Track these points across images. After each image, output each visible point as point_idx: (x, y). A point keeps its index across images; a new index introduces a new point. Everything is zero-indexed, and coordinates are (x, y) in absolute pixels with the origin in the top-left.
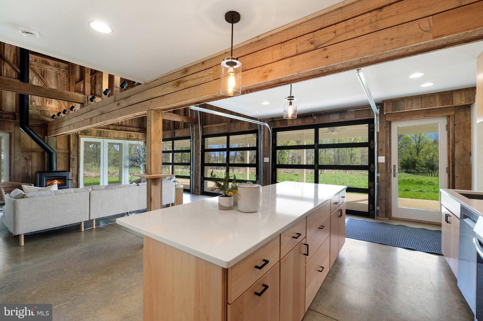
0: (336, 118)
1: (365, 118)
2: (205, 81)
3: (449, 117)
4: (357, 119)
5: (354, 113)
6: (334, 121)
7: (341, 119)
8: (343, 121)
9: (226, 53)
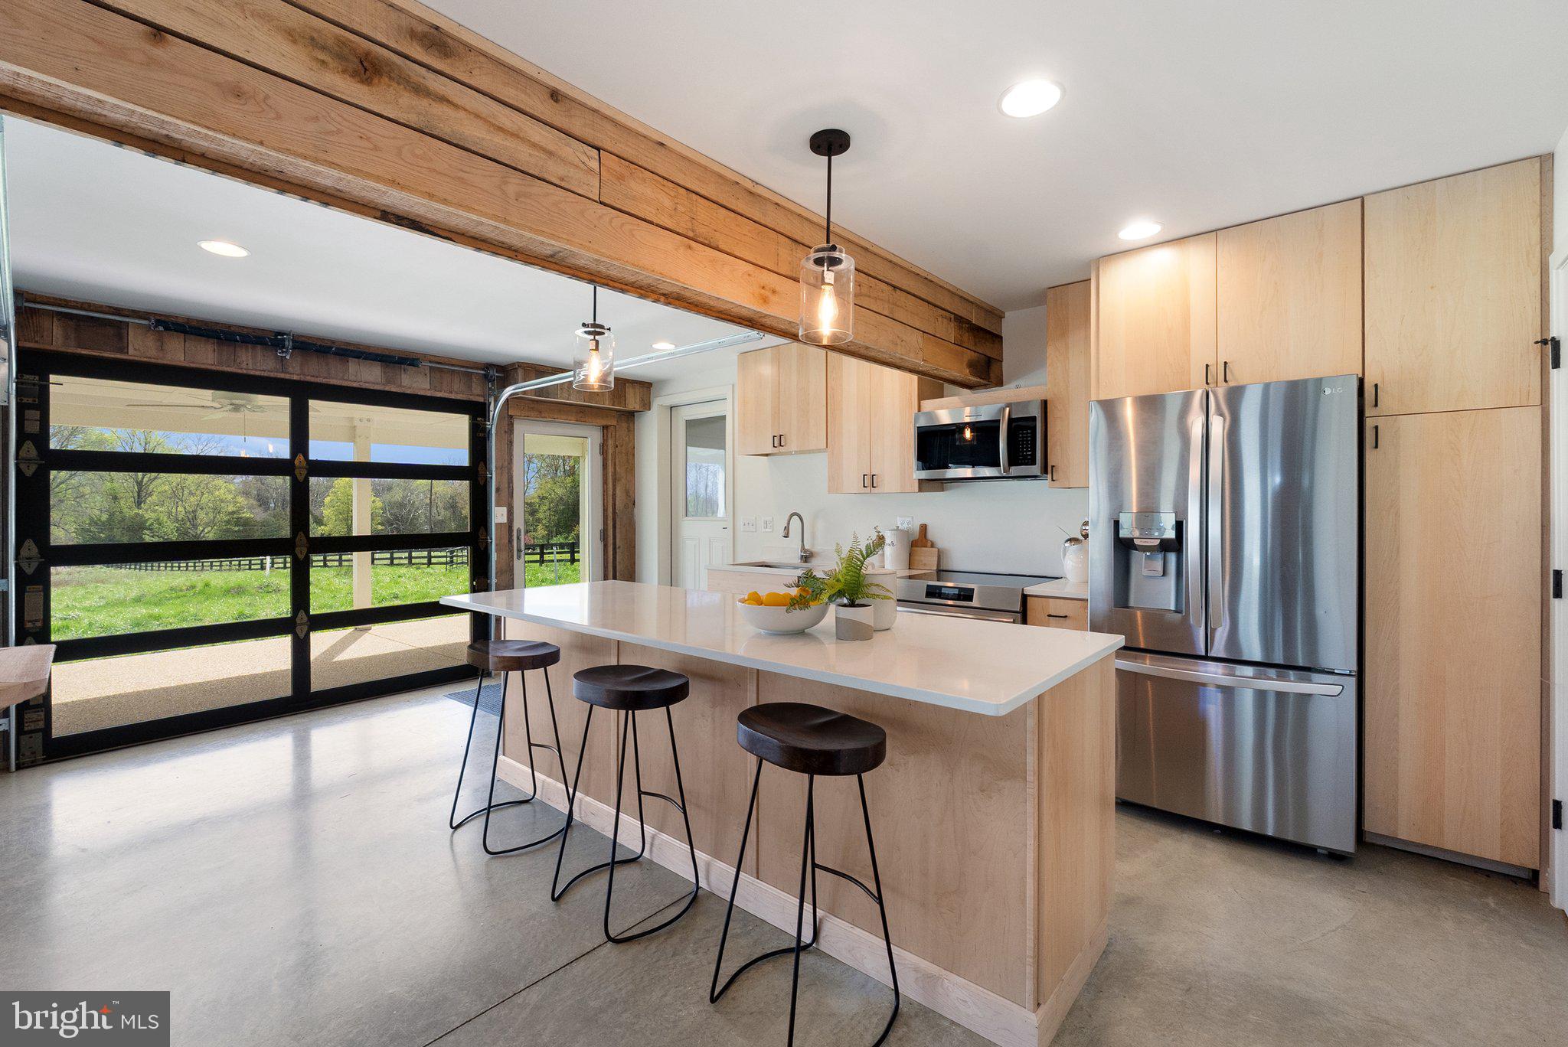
0: (370, 376)
1: (459, 397)
2: (562, 179)
3: (605, 428)
4: (439, 395)
5: (428, 372)
6: (365, 386)
7: (388, 382)
8: (394, 390)
9: (662, 144)
